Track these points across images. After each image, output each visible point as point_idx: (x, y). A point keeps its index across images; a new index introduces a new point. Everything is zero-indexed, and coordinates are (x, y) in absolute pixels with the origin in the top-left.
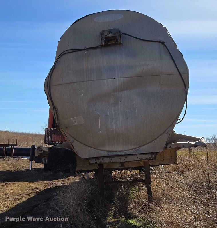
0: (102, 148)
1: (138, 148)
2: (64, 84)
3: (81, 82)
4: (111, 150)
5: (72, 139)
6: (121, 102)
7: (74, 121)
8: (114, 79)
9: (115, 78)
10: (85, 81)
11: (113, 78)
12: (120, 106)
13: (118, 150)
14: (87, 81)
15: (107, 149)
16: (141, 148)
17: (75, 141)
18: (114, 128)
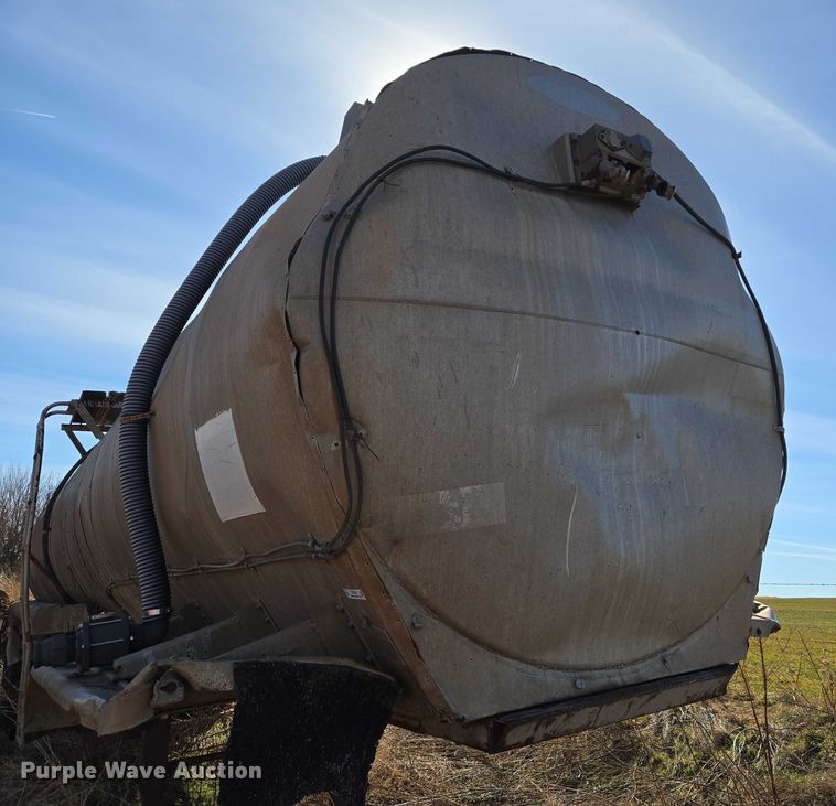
0: (549, 658)
1: (675, 648)
2: (427, 304)
3: (512, 312)
4: (584, 661)
5: (414, 610)
6: (639, 437)
7: (456, 505)
8: (636, 335)
9: (640, 331)
10: (530, 314)
11: (633, 329)
12: (635, 458)
13: (610, 660)
14: (540, 316)
15: (571, 657)
16: (683, 648)
17: (431, 622)
18: (623, 556)
